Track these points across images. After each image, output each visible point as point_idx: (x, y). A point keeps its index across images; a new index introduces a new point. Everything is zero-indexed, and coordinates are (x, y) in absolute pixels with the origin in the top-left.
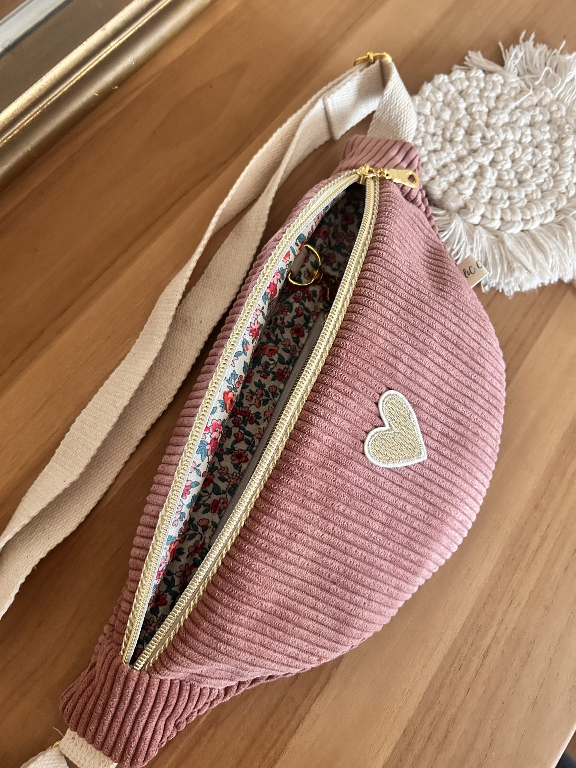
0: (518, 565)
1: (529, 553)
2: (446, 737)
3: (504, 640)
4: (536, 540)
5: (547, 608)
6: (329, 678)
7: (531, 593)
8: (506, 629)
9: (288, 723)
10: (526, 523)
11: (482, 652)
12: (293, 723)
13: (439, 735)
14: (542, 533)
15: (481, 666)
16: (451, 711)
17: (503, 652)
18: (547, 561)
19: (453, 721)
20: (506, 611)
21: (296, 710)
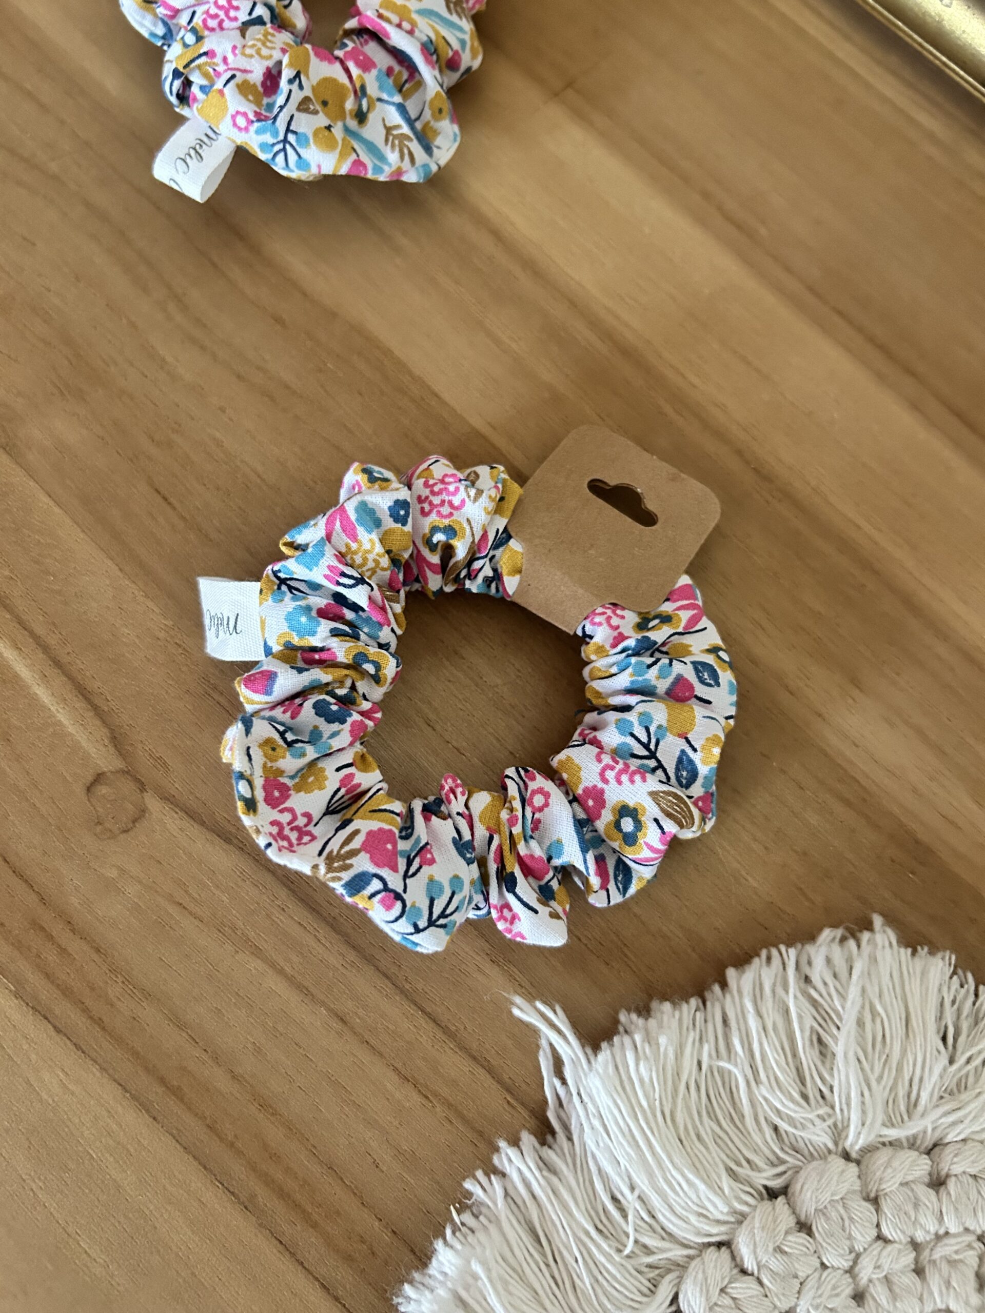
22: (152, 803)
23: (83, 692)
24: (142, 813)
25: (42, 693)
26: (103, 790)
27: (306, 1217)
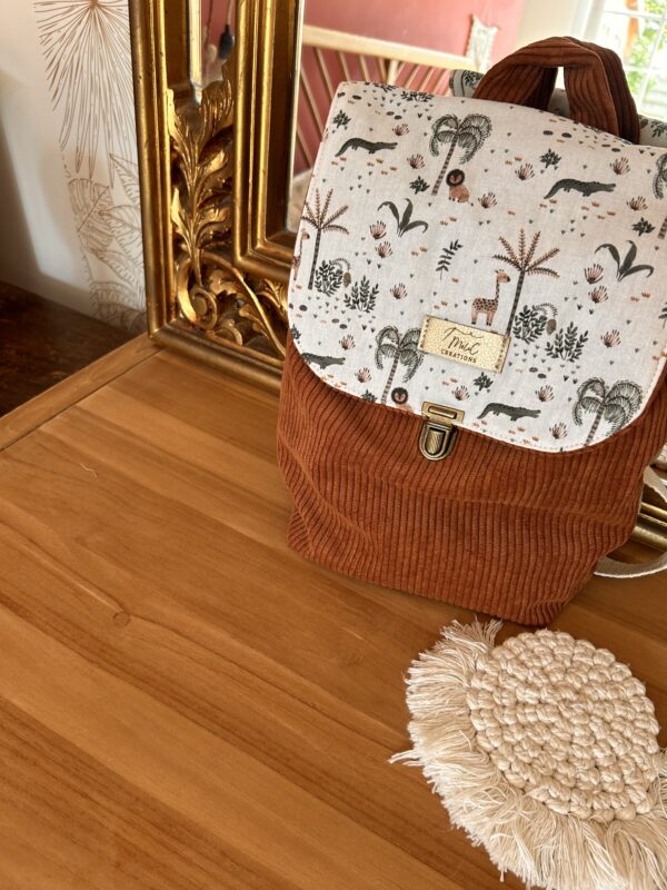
0: (164, 831)
1: (175, 844)
2: (22, 757)
3: (95, 814)
4: (189, 853)
5: (118, 865)
6: (92, 662)
7: (135, 846)
8: (104, 817)
9: (66, 636)
10: (207, 841)
11: (87, 790)
12: (65, 640)
13: (25, 751)
14: (194, 860)
15: (75, 790)
16: (42, 762)
17: (83, 813)
18: (165, 866)
19: (35, 764)
20: (120, 817)
21: (73, 640)
22: (132, 617)
23: (110, 596)
24: (129, 621)
25: (99, 598)
26: (118, 617)
27: (187, 706)
